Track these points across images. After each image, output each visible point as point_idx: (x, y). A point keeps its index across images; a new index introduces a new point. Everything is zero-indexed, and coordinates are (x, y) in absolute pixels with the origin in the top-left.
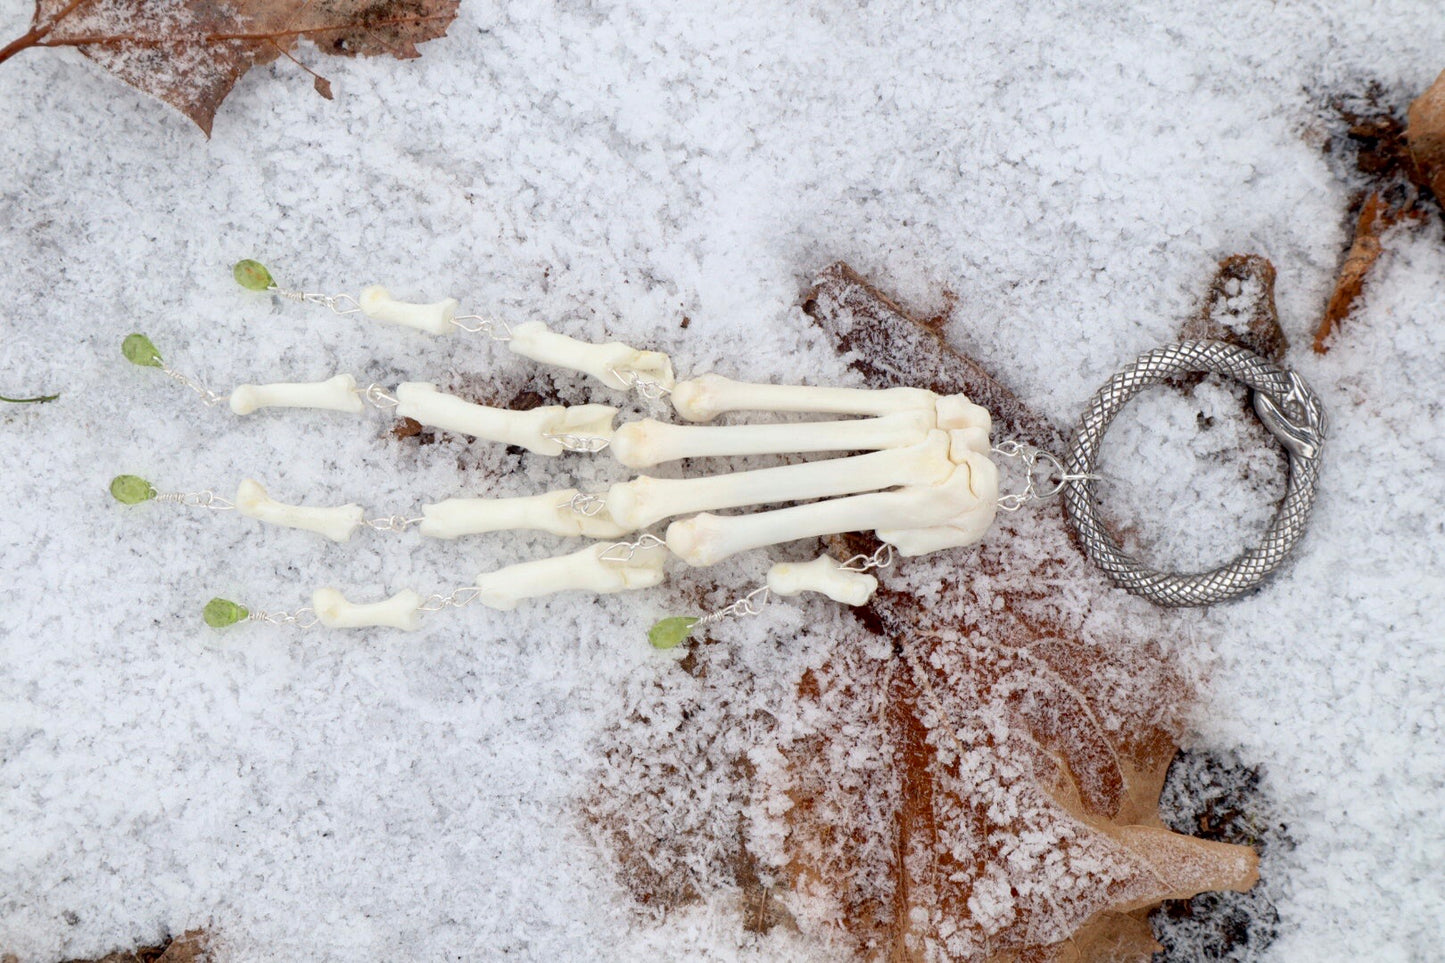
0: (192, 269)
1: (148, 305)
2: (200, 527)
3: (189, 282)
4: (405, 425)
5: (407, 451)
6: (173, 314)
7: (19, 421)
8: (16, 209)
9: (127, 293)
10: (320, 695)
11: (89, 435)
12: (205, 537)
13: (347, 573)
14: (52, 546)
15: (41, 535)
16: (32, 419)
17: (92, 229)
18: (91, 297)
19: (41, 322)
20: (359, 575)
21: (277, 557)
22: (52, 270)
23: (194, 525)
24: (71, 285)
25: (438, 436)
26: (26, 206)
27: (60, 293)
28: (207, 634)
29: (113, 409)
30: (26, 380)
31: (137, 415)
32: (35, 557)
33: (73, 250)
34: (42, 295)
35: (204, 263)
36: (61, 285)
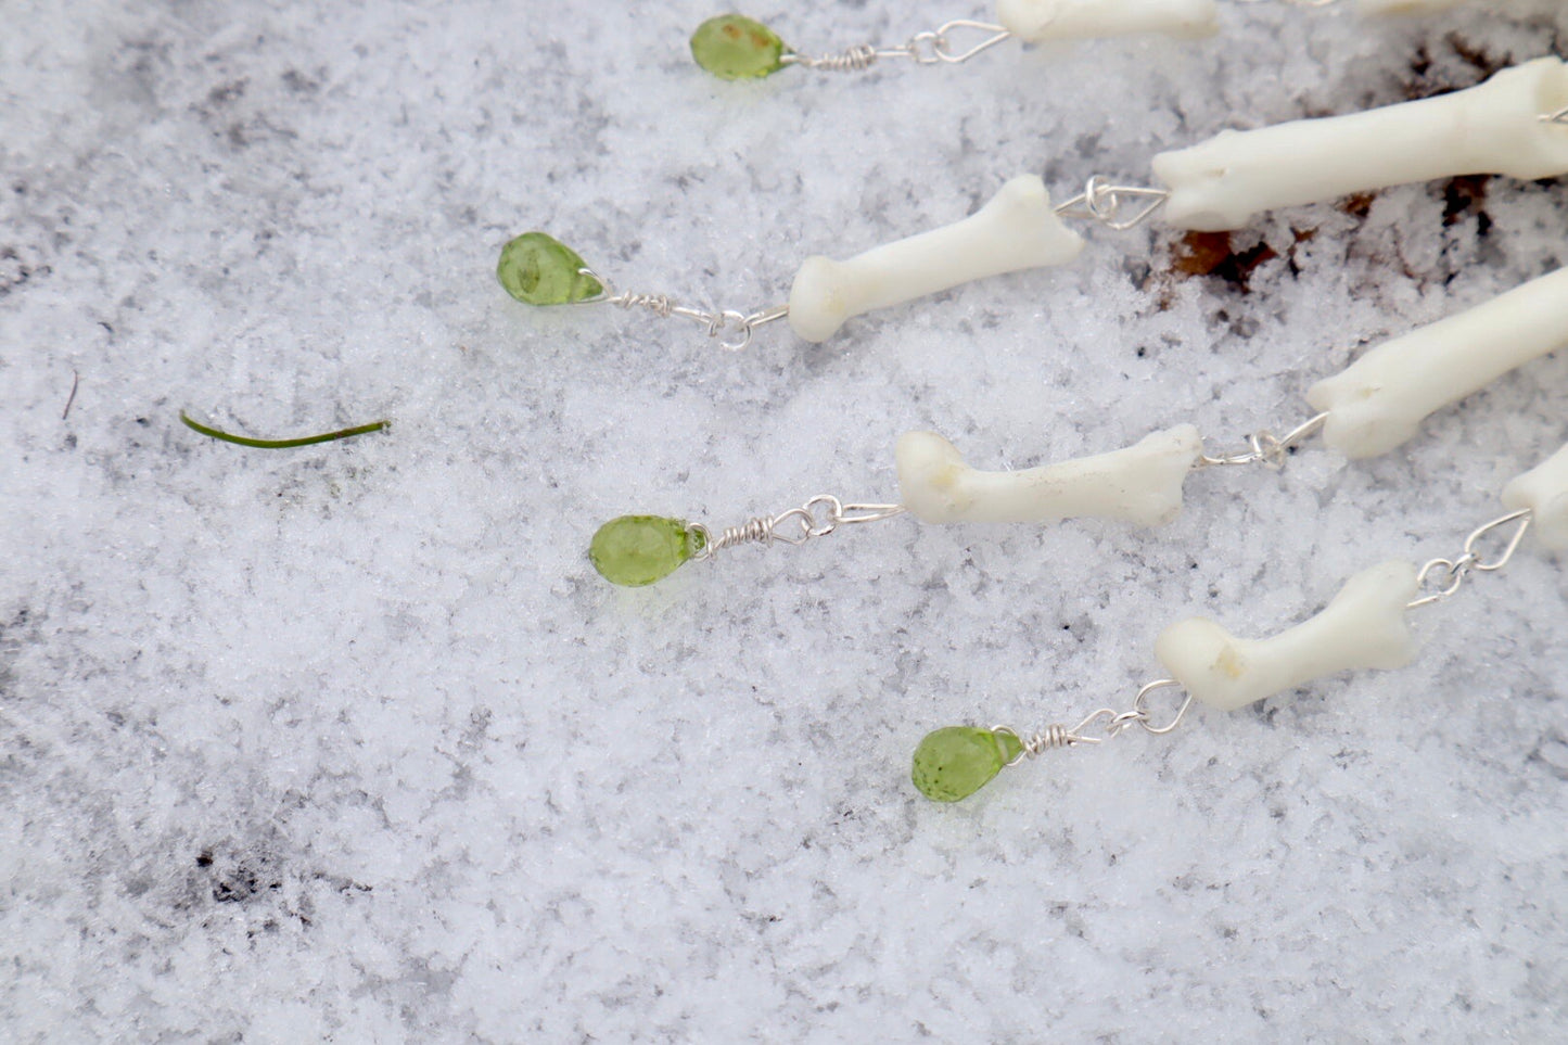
0: (592, 93)
1: (514, 195)
2: (825, 595)
3: (593, 120)
4: (1187, 251)
5: (1215, 305)
6: (581, 194)
7: (316, 494)
8: (159, 68)
9: (465, 177)
10: (1266, 868)
11: (490, 475)
12: (847, 611)
13: (1199, 588)
14: (499, 727)
15: (461, 714)
16: (343, 483)
17: (337, 77)
18: (389, 206)
19: (289, 285)
20: (1229, 586)
21: (1025, 607)
22: (277, 177)
23: (815, 592)
24: (331, 198)
25: (1280, 240)
26: (177, 57)
27: (309, 220)
28: (938, 826)
29: (521, 414)
30: (301, 409)
31: (583, 407)
32: (462, 774)
33: (308, 126)
34: (269, 236)
35: (611, 69)
36: (307, 202)
